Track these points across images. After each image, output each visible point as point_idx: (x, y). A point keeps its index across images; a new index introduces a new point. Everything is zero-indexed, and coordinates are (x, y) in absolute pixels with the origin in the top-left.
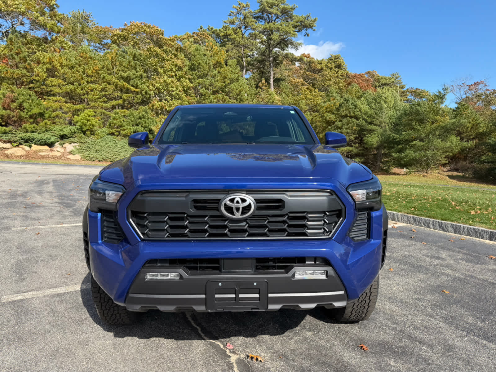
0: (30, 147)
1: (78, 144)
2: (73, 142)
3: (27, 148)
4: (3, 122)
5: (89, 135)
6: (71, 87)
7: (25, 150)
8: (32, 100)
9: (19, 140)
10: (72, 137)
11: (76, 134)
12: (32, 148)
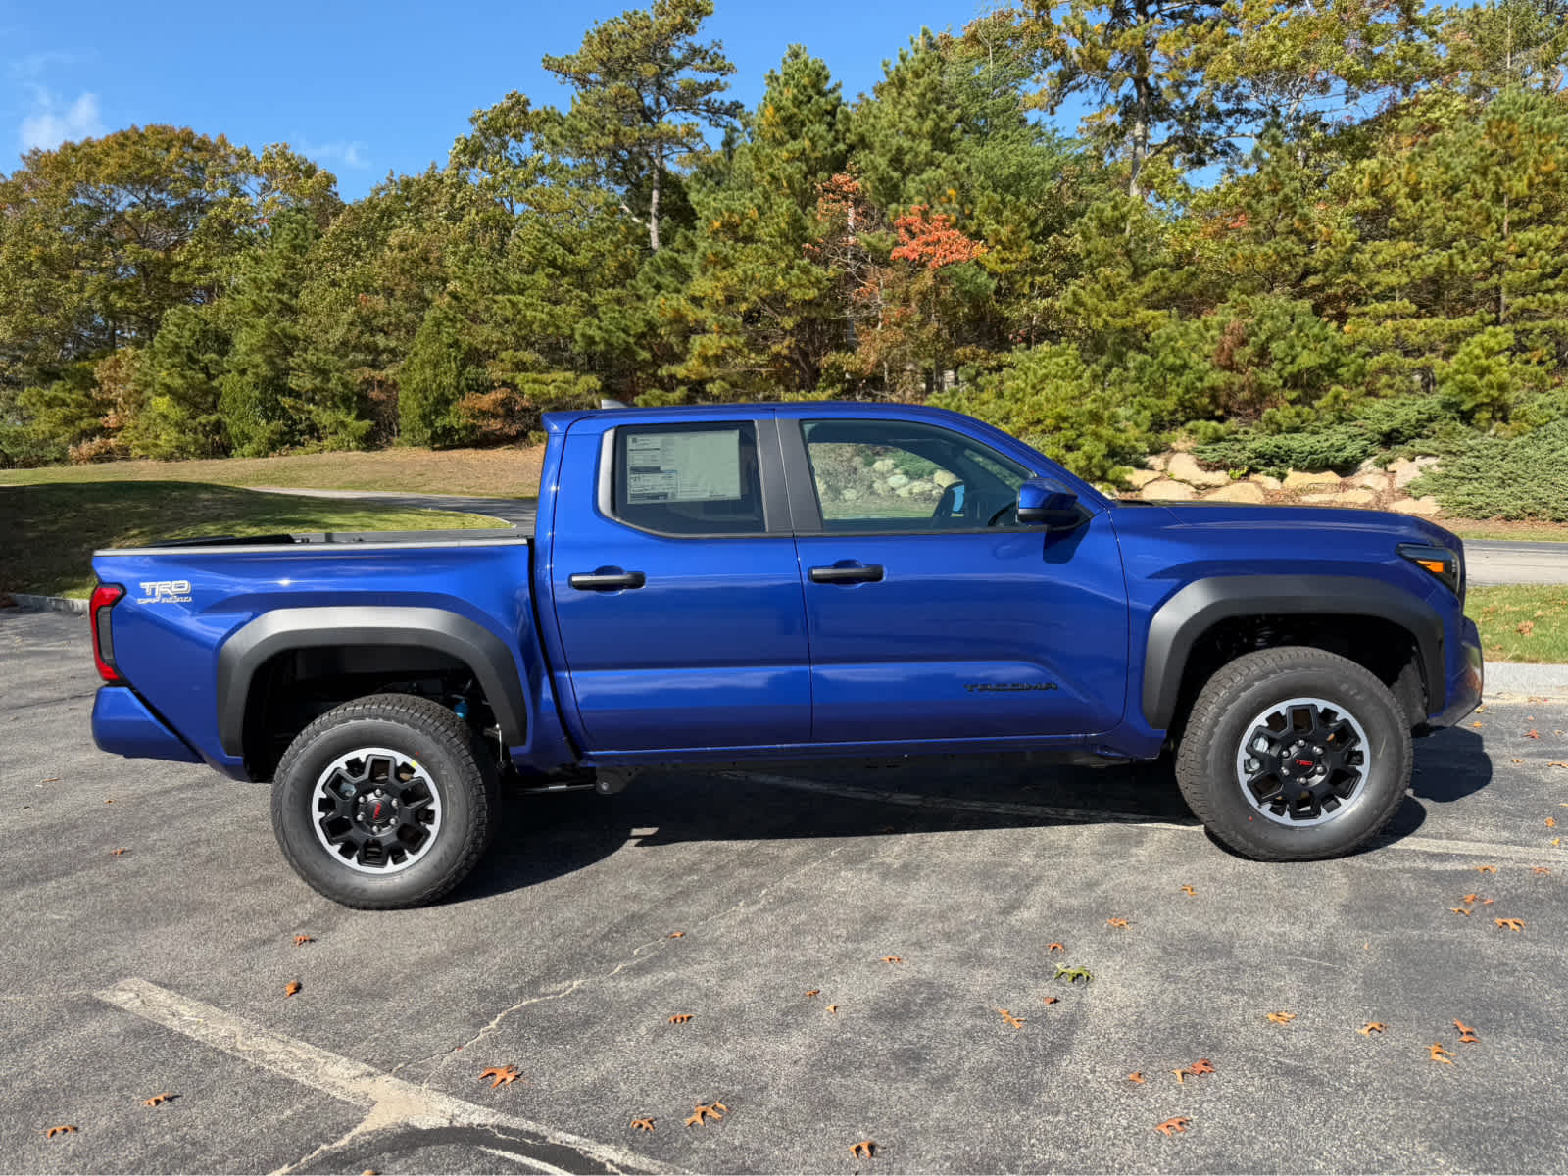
0: (1282, 477)
1: (1438, 460)
2: (1420, 453)
3: (1272, 483)
4: (1218, 406)
5: (1483, 424)
6: (1441, 257)
7: (1264, 490)
8: (1300, 329)
9: (1249, 458)
10: (1419, 436)
11: (1435, 426)
12: (1287, 480)
